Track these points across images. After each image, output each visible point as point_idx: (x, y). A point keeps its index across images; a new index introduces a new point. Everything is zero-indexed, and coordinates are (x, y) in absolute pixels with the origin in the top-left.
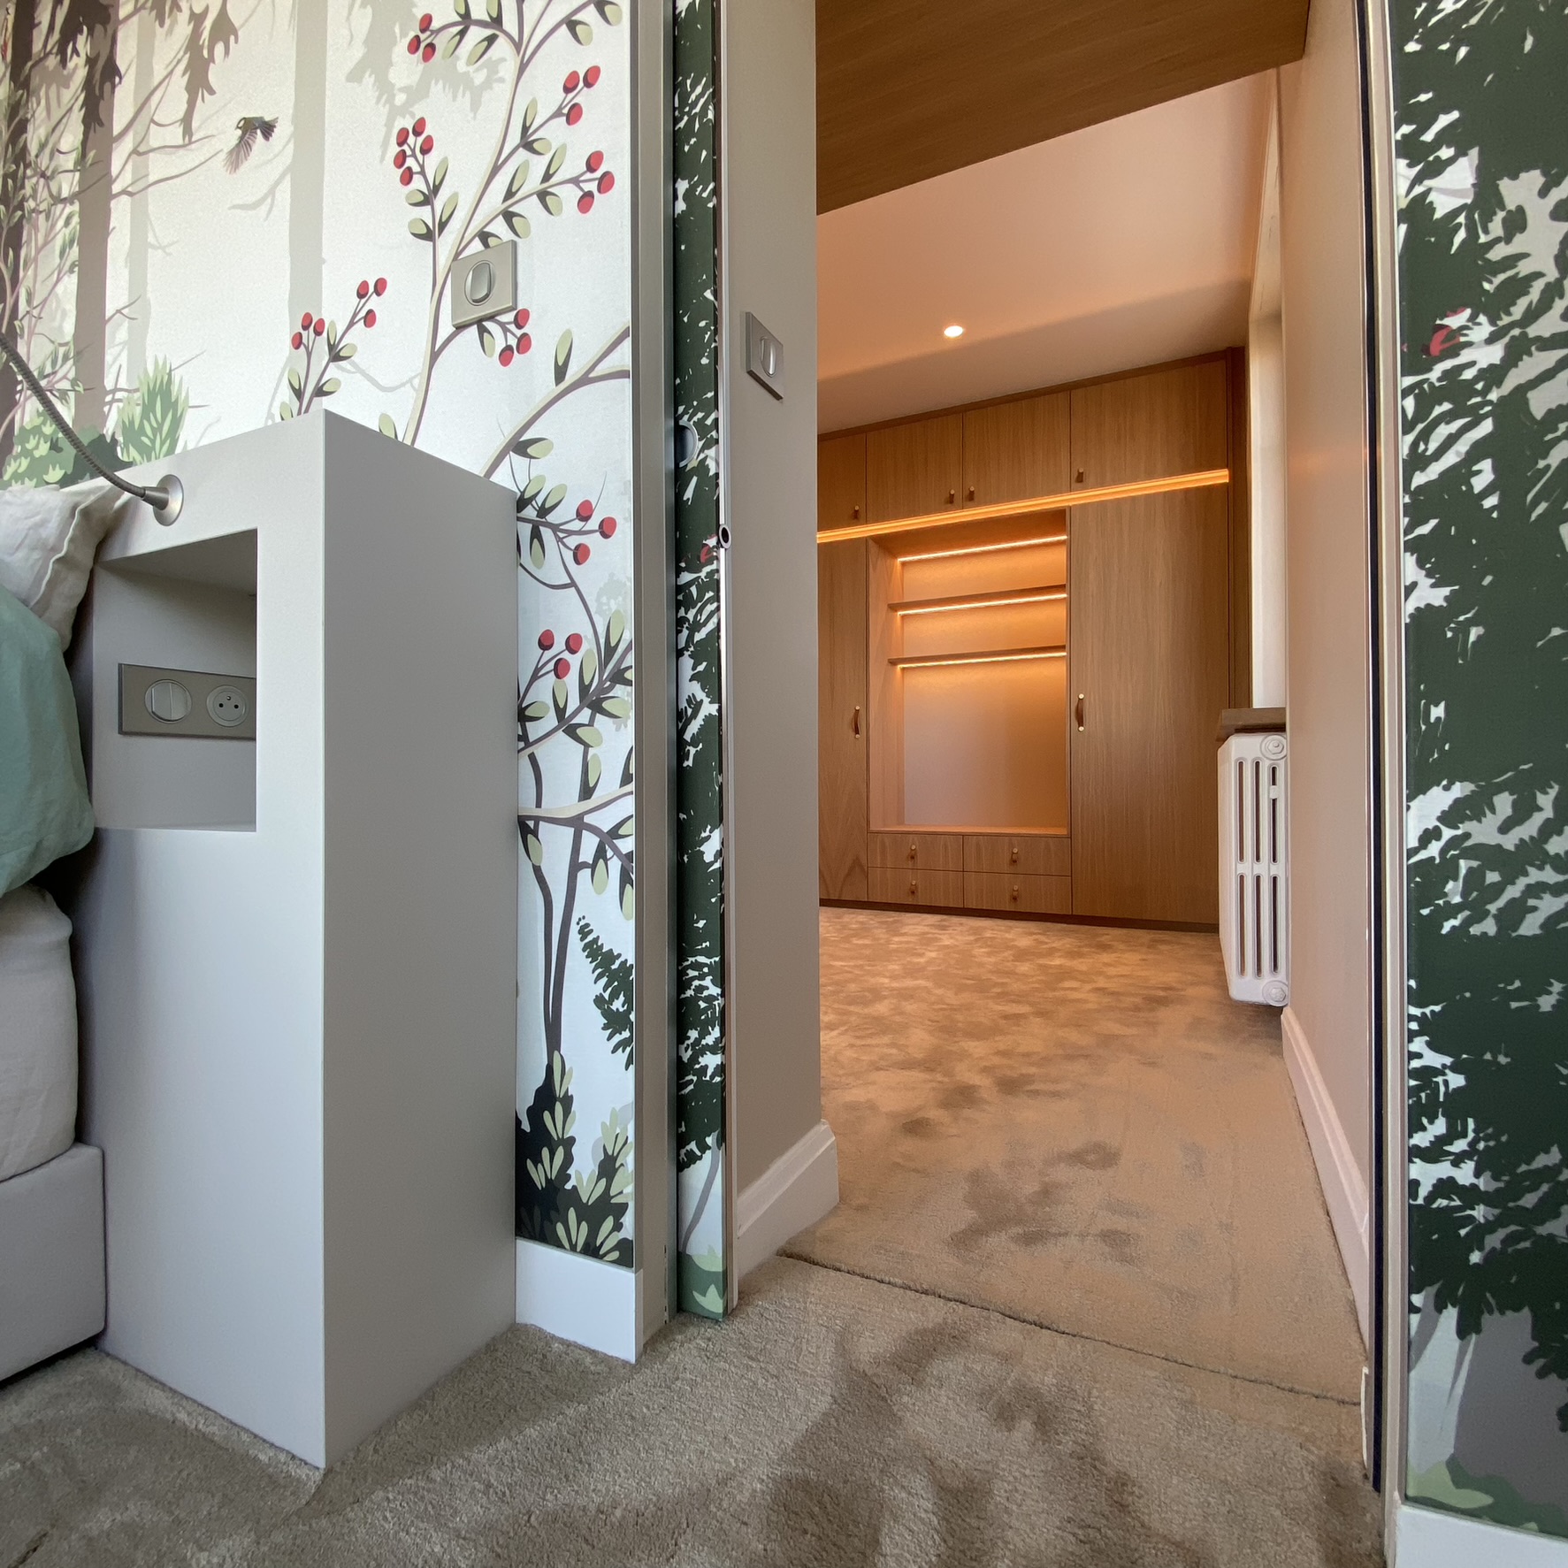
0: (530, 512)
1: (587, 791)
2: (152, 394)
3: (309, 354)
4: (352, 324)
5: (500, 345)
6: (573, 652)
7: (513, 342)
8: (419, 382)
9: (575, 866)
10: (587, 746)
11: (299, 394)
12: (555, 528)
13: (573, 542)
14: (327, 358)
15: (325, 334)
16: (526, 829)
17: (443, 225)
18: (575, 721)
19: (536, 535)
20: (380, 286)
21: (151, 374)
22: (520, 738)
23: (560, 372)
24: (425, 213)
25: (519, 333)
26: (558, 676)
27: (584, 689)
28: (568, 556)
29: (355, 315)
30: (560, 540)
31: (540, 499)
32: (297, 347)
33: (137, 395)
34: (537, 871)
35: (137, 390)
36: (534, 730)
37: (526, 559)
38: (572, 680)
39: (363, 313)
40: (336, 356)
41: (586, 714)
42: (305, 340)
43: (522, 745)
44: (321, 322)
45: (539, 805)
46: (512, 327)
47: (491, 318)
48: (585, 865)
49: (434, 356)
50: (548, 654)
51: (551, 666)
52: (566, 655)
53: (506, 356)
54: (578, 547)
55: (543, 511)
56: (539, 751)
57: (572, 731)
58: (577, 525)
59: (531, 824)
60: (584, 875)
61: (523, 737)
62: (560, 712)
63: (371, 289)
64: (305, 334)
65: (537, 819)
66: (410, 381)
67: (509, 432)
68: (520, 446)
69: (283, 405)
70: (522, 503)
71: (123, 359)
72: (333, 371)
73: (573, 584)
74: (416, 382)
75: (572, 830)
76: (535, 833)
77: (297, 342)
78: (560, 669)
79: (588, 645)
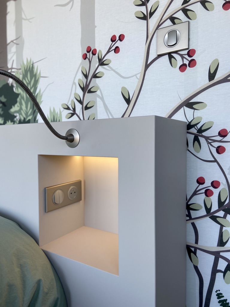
0: (193, 130)
1: (221, 243)
2: (26, 71)
3: (90, 62)
4: (109, 52)
5: (180, 62)
6: (215, 187)
7: (187, 63)
8: (140, 76)
9: (215, 271)
10: (222, 226)
11: (86, 76)
12: (207, 138)
13: (216, 144)
14: (98, 64)
15: (97, 55)
16: (191, 251)
17: (151, 14)
18: (216, 214)
19: (196, 139)
20: (121, 38)
21: (25, 63)
22: (187, 216)
23: (211, 76)
24: (143, 9)
25: (190, 59)
26: (207, 195)
27: (221, 204)
28: (214, 151)
29: (110, 48)
30: (208, 143)
31: (199, 126)
32: (85, 59)
33: (20, 71)
34: (196, 268)
35: (20, 69)
36: (194, 214)
37: (191, 147)
38: (214, 199)
39: (114, 48)
40: (102, 63)
41: (221, 214)
42: (88, 56)
43: (188, 218)
44: (95, 50)
45: (197, 242)
46: (187, 57)
47: (176, 52)
48: (220, 271)
49: (147, 66)
50: (201, 187)
51: (203, 191)
52: (211, 188)
53: (183, 68)
54: (219, 147)
55: (200, 131)
56: (197, 223)
57: (214, 219)
58: (219, 138)
59: (193, 249)
60: (219, 276)
61: (189, 215)
62: (208, 210)
63: (117, 38)
64: (88, 54)
65: (196, 249)
66: (136, 75)
67: (184, 98)
68: (189, 104)
69: (79, 80)
70: (190, 126)
71: (14, 58)
72: (101, 69)
73: (215, 161)
74: (138, 76)
75: (213, 257)
76: (195, 253)
77: (85, 57)
78: (208, 193)
79: (223, 186)
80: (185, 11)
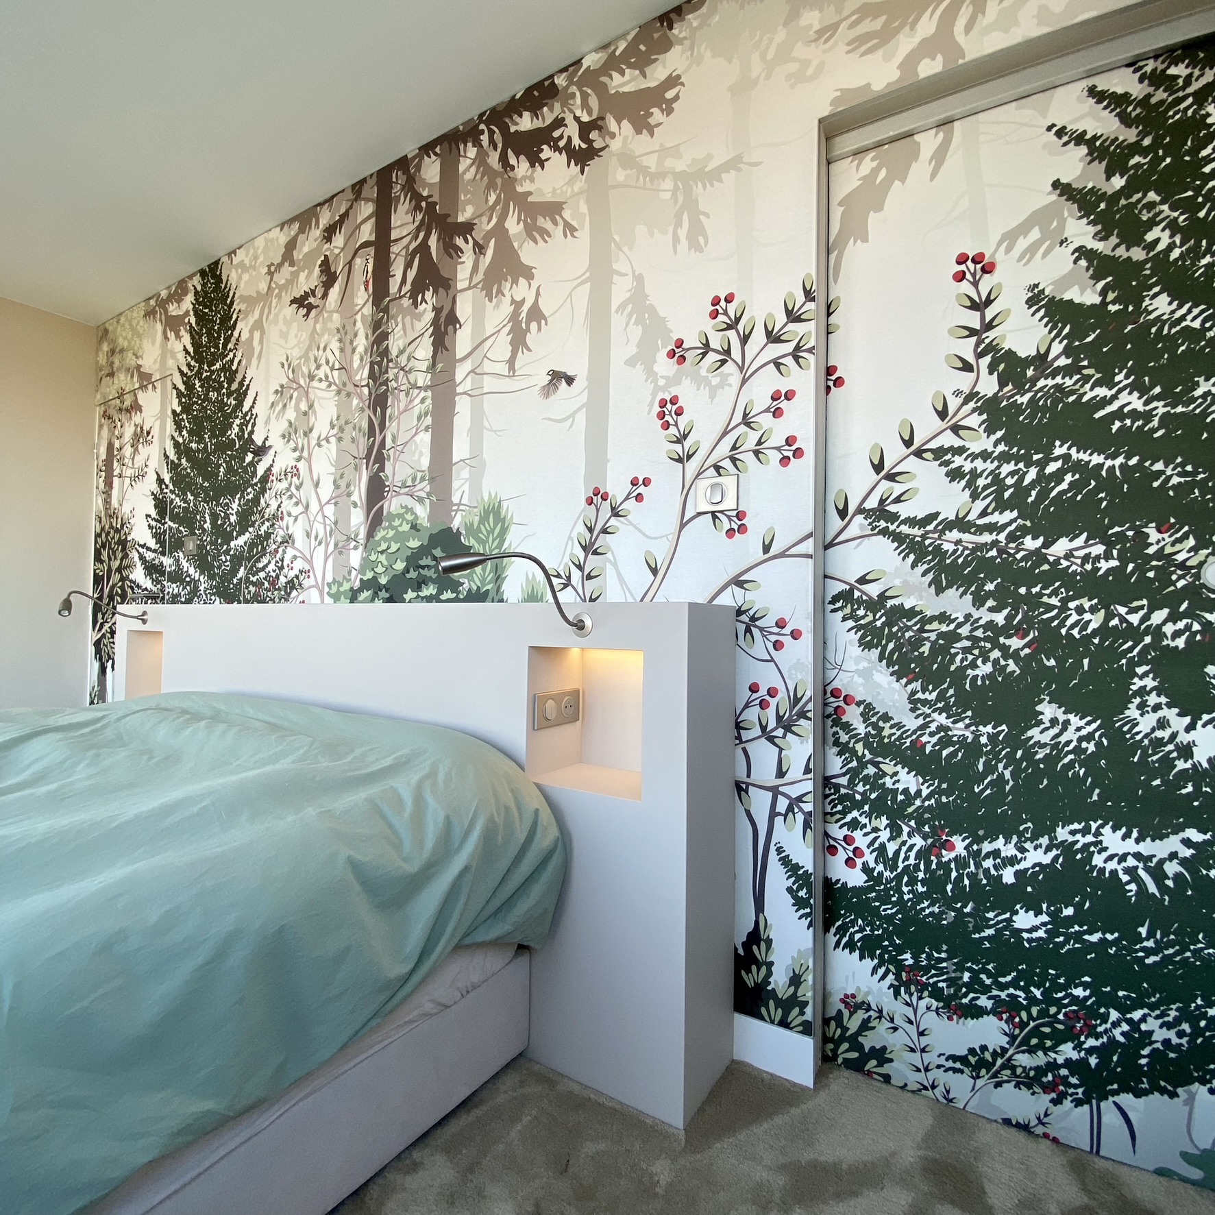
0: (744, 618)
1: (781, 774)
2: (487, 512)
3: (598, 510)
4: (627, 498)
5: (726, 526)
6: (772, 697)
7: (736, 528)
8: (673, 538)
9: (773, 814)
10: (781, 749)
11: (591, 530)
12: (761, 629)
13: (773, 638)
14: (610, 514)
15: (609, 501)
16: (741, 789)
17: (689, 457)
18: (774, 734)
19: (748, 630)
20: (646, 482)
21: (486, 499)
22: (736, 738)
23: (766, 549)
24: (678, 447)
25: (739, 523)
26: (762, 708)
27: (779, 718)
28: (770, 646)
29: (629, 494)
30: (764, 636)
31: (751, 613)
32: (590, 504)
33: (476, 510)
34: (748, 813)
35: (475, 507)
36: (745, 735)
37: (741, 642)
38: (771, 713)
39: (635, 494)
40: (615, 513)
41: (780, 732)
42: (595, 501)
43: (738, 742)
44: (606, 494)
45: (749, 776)
46: (735, 519)
47: (721, 512)
48: (780, 814)
49: (683, 525)
50: (755, 696)
51: (757, 702)
52: (767, 698)
53: (730, 533)
54: (776, 641)
55: (753, 619)
56: (750, 747)
57: (771, 740)
58: (776, 630)
59: (744, 786)
60: (779, 820)
61: (739, 737)
62: (763, 728)
63: (641, 482)
64: (595, 498)
65: (748, 784)
66: (666, 536)
67: (732, 573)
68: (739, 582)
69: (579, 533)
70: (739, 612)
71: (466, 487)
72: (613, 521)
73: (772, 660)
74: (670, 537)
75: (770, 794)
76: (747, 791)
77: (590, 502)
78: (763, 705)
79: (782, 694)
80: (734, 460)
